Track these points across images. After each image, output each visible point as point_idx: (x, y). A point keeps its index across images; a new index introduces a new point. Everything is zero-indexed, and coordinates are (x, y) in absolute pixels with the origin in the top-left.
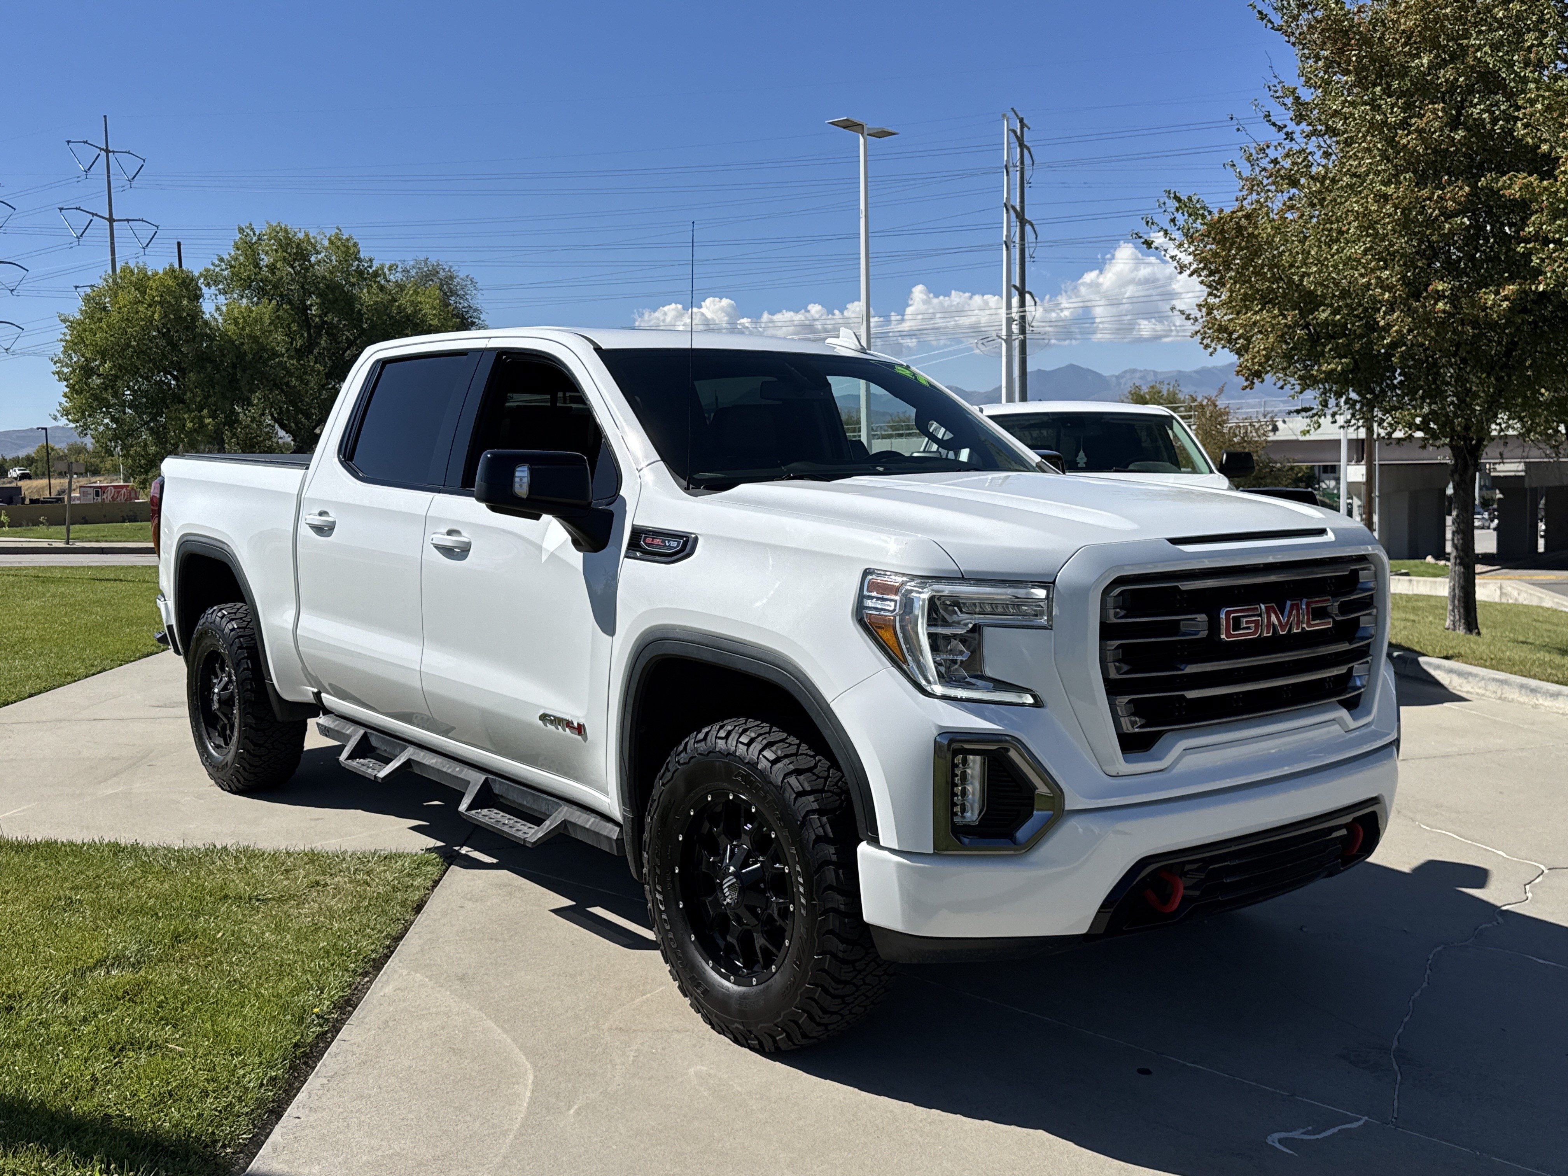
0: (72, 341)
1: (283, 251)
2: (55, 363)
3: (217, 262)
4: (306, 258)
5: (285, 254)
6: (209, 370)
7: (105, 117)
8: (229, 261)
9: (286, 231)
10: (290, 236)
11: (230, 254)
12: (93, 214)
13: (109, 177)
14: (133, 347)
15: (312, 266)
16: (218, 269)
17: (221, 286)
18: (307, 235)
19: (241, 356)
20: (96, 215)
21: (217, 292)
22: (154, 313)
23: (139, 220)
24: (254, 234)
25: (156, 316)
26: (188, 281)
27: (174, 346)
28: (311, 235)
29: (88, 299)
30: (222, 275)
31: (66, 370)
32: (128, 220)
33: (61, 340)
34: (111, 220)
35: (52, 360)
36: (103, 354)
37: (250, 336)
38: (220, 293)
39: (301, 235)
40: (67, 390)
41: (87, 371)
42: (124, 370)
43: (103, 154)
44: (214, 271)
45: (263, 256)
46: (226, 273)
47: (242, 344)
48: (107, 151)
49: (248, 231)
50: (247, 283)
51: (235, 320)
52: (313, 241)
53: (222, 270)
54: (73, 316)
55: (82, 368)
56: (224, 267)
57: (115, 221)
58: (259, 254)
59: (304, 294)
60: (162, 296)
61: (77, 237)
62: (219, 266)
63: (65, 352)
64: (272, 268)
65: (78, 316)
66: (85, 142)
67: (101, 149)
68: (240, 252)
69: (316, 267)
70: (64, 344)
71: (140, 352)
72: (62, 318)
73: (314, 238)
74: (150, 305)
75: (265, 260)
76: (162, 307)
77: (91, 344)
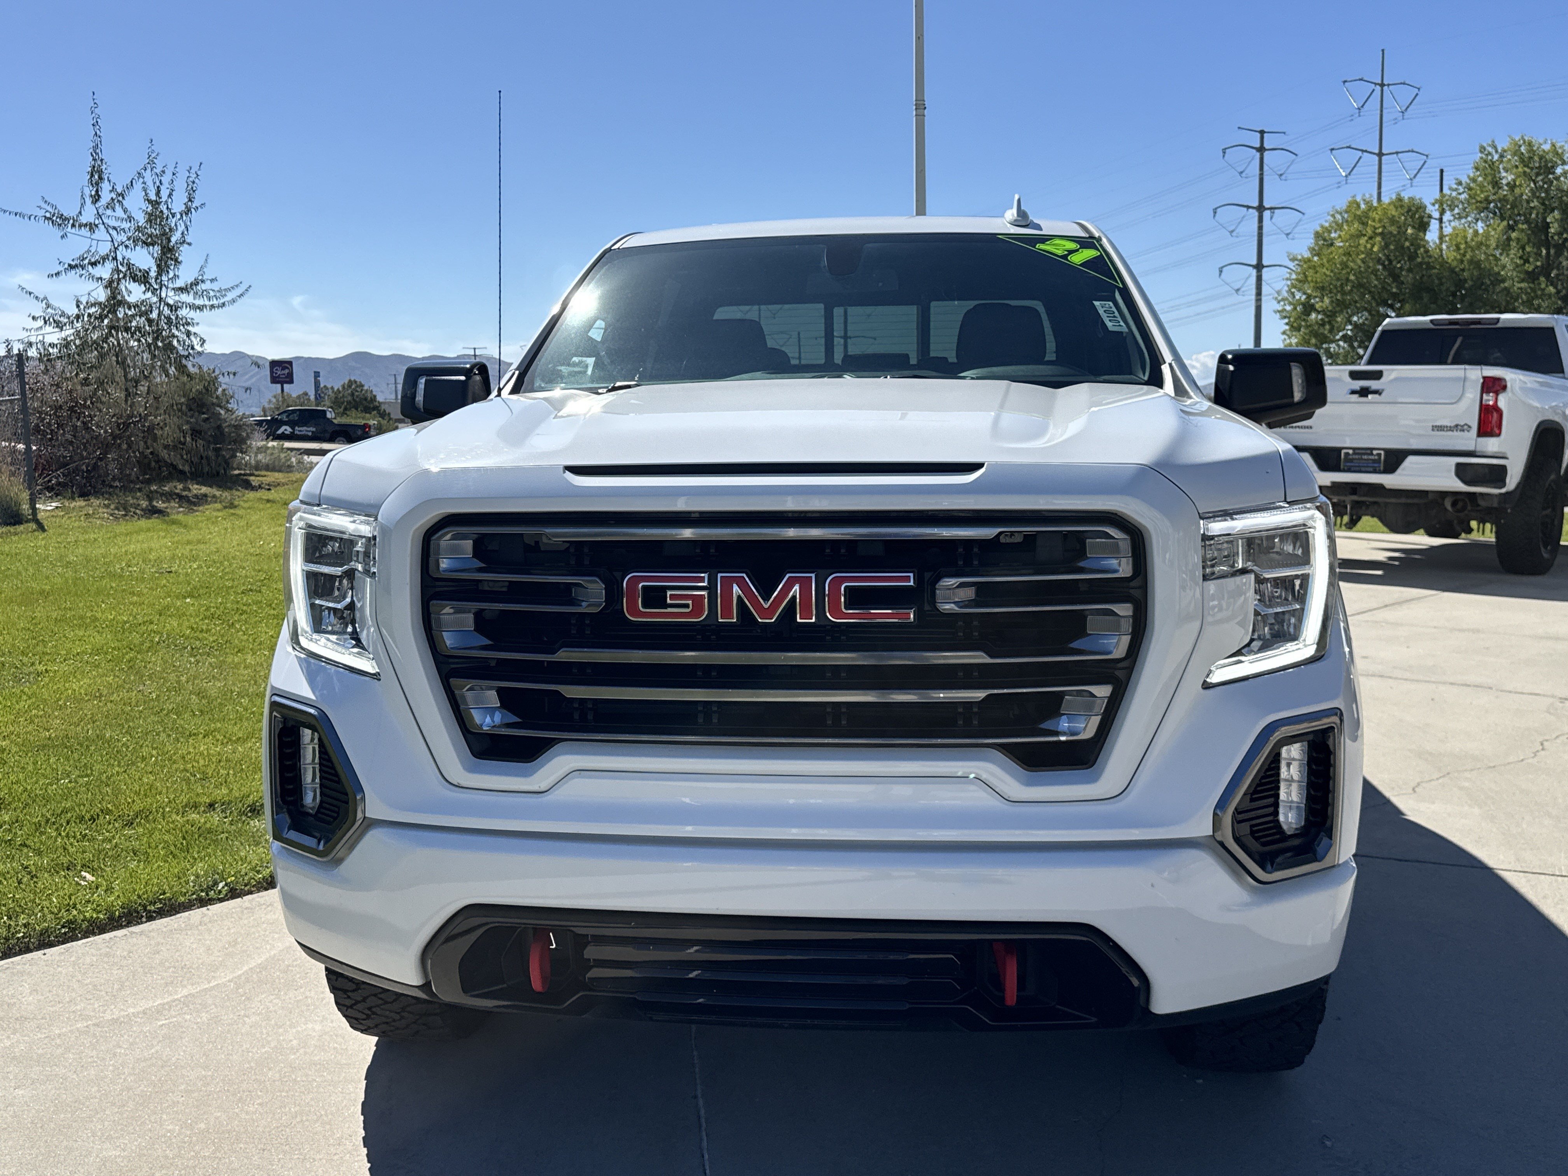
0: (1297, 280)
1: (1525, 166)
2: (1279, 302)
3: (1455, 186)
4: (1550, 170)
5: (1526, 169)
6: (1425, 300)
7: (1383, 50)
8: (1468, 185)
9: (1530, 144)
10: (1535, 148)
11: (1469, 176)
12: (1363, 151)
13: (1382, 111)
14: (1352, 281)
15: (1557, 179)
16: (1454, 194)
17: (1456, 211)
18: (1553, 145)
19: (1460, 283)
20: (1366, 151)
21: (1452, 218)
22: (1373, 246)
23: (1409, 151)
24: (1497, 151)
25: (1375, 249)
26: (1413, 209)
27: (1395, 277)
28: (1558, 145)
29: (1317, 235)
30: (1458, 199)
31: (1288, 308)
32: (1397, 153)
33: (1287, 279)
34: (1380, 155)
35: (1276, 298)
36: (1322, 289)
37: (1471, 262)
38: (1455, 218)
39: (1547, 147)
40: (1287, 327)
41: (1308, 308)
42: (1341, 305)
43: (1378, 88)
44: (1450, 196)
45: (1504, 174)
46: (1463, 197)
47: (1463, 270)
48: (1382, 85)
49: (1490, 149)
50: (1483, 206)
51: (1458, 248)
52: (1560, 151)
53: (1460, 194)
54: (1301, 254)
55: (1304, 305)
56: (1461, 190)
57: (1384, 155)
58: (1500, 172)
59: (1545, 210)
60: (1384, 227)
61: (1346, 176)
62: (1456, 190)
63: (1289, 291)
64: (1512, 186)
65: (1307, 255)
66: (1361, 80)
67: (1376, 84)
68: (1478, 173)
69: (1562, 179)
70: (1289, 283)
71: (1359, 286)
72: (1291, 257)
73: (1561, 147)
74: (1371, 238)
75: (1508, 177)
76: (1383, 239)
77: (1312, 281)
